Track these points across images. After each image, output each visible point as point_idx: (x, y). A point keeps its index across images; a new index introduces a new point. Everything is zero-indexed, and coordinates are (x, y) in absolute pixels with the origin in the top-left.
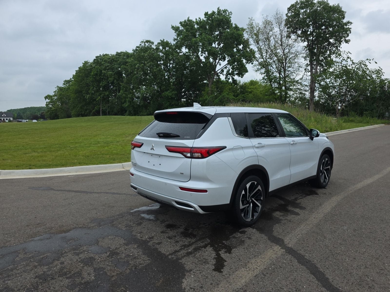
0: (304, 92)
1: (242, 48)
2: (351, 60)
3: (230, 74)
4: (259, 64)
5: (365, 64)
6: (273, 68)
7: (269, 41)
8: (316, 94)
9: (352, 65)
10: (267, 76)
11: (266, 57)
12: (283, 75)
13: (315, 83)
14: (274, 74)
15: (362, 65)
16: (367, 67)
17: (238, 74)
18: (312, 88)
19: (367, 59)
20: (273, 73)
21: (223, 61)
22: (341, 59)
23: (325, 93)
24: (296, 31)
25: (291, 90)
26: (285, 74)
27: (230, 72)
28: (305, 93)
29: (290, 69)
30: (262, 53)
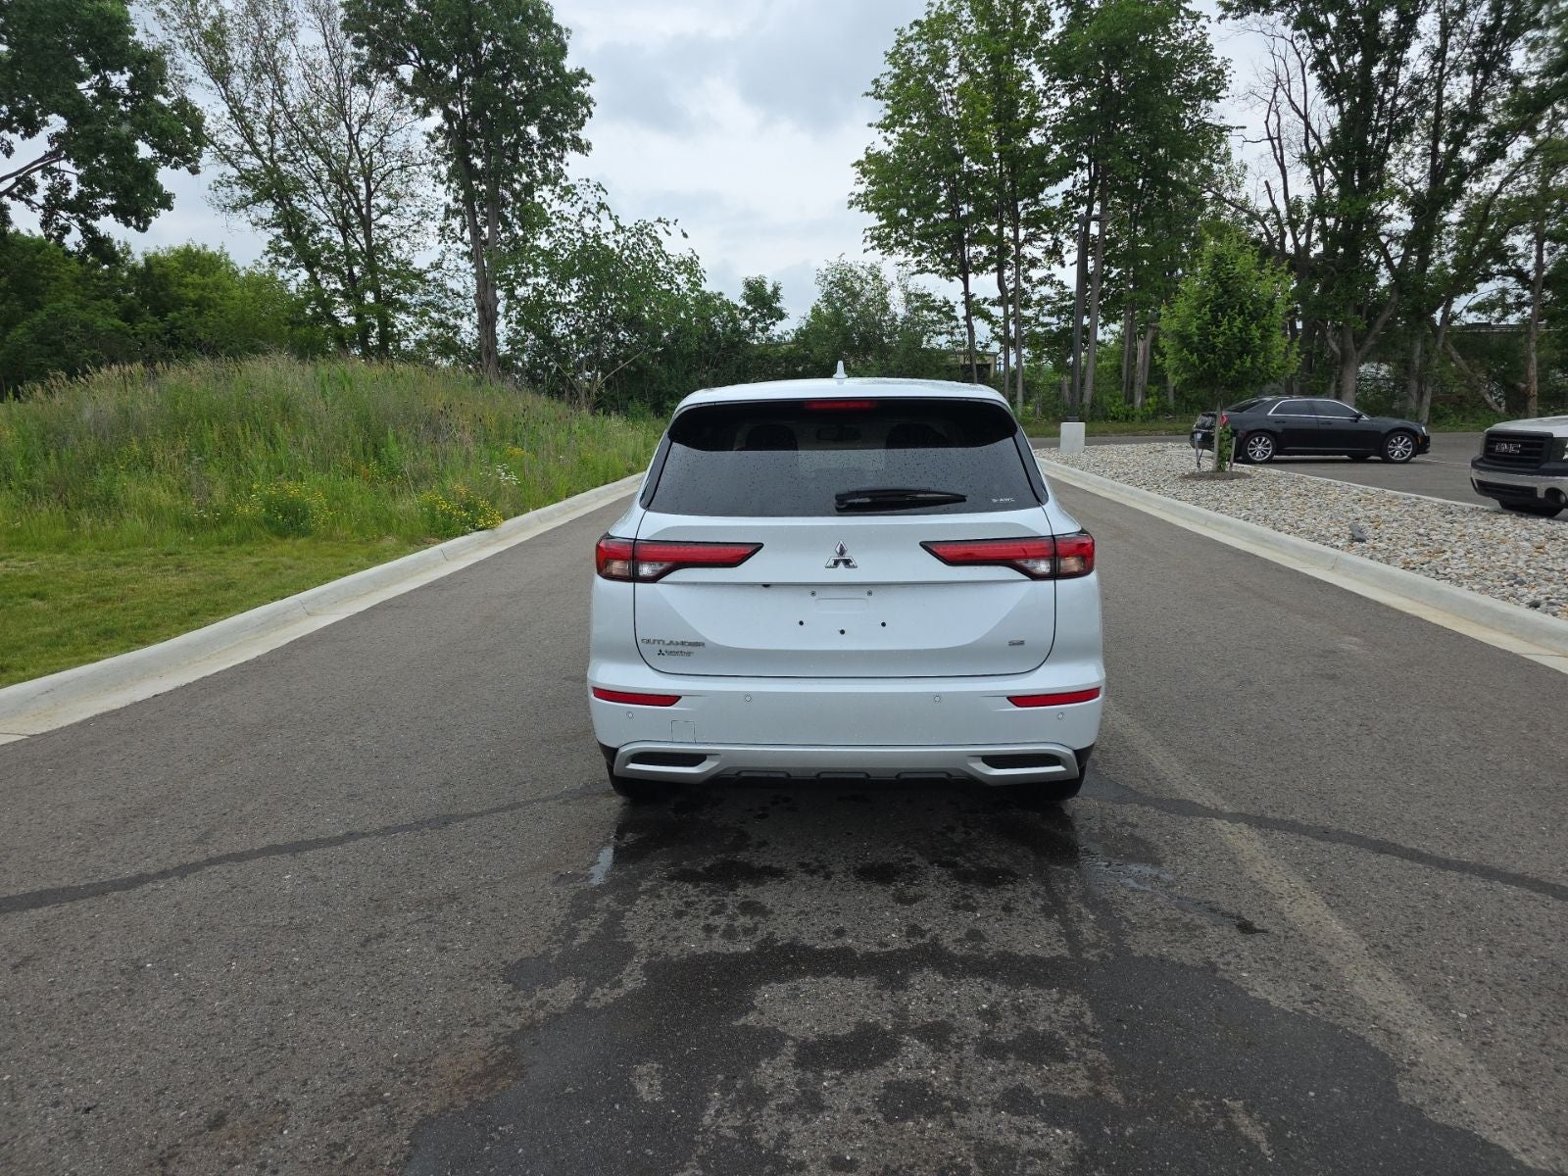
0: (452, 322)
1: (131, 84)
2: (611, 216)
3: (69, 206)
4: (242, 177)
5: (654, 234)
6: (317, 209)
7: (280, 82)
8: (502, 328)
9: (614, 233)
10: (289, 236)
11: (272, 150)
12: (363, 242)
13: (495, 287)
14: (323, 234)
15: (645, 236)
16: (660, 245)
17: (122, 213)
18: (487, 307)
19: (659, 220)
20: (316, 229)
21: (23, 137)
22: (580, 206)
23: (530, 327)
24: (392, 64)
25: (404, 307)
26: (368, 237)
27: (72, 195)
28: (459, 322)
29: (385, 219)
30: (252, 130)
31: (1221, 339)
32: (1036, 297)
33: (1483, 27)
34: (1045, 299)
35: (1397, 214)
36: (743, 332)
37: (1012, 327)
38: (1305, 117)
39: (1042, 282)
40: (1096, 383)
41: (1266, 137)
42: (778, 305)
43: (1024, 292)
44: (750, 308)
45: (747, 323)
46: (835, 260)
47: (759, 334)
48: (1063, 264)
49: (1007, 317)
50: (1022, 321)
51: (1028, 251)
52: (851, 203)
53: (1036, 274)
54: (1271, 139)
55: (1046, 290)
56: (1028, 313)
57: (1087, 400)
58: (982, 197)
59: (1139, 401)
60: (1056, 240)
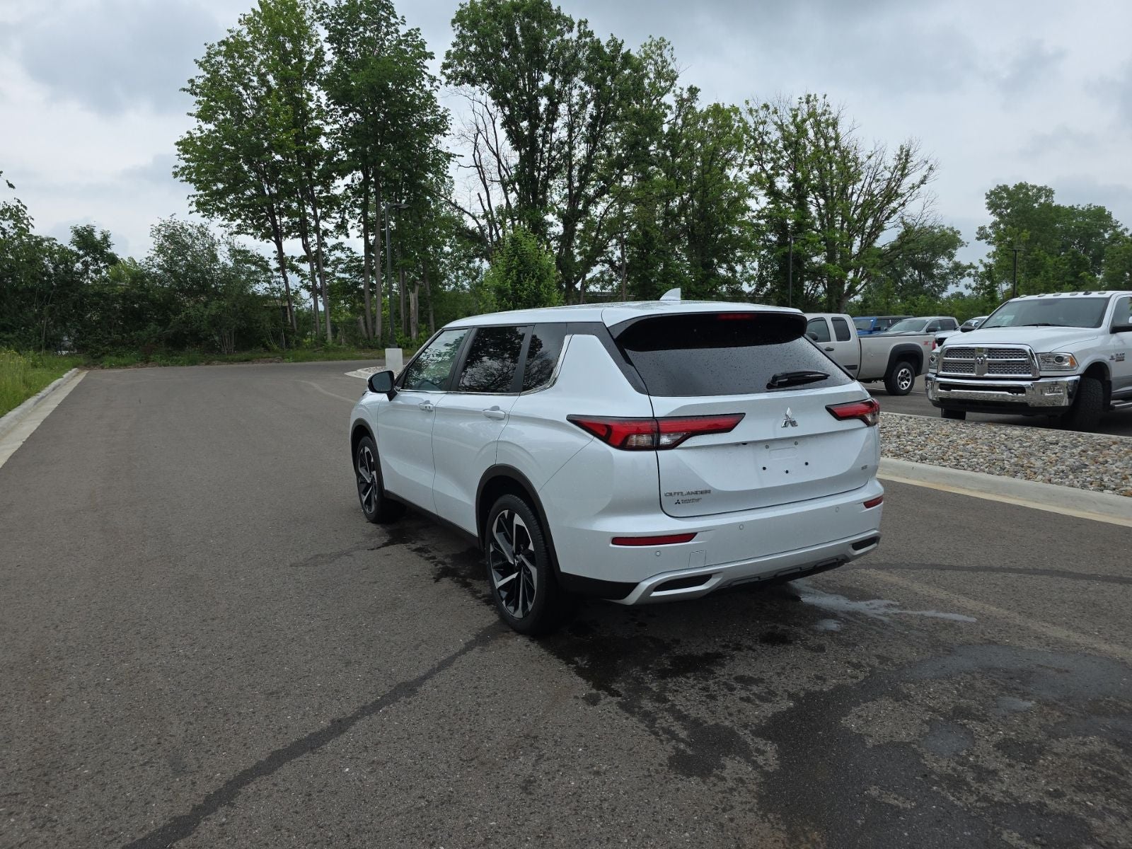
31: (525, 293)
32: (332, 258)
33: (591, 116)
34: (339, 260)
35: (555, 222)
36: (76, 273)
37: (318, 279)
38: (497, 155)
39: (335, 248)
40: (383, 322)
41: (474, 164)
42: (109, 251)
43: (323, 254)
44: (81, 252)
45: (79, 266)
46: (167, 219)
47: (91, 274)
48: (348, 236)
49: (313, 273)
50: (324, 276)
51: (324, 225)
52: (176, 174)
53: (330, 241)
54: (477, 166)
55: (338, 254)
56: (329, 270)
57: (378, 333)
58: (285, 182)
59: (414, 334)
60: (343, 218)
